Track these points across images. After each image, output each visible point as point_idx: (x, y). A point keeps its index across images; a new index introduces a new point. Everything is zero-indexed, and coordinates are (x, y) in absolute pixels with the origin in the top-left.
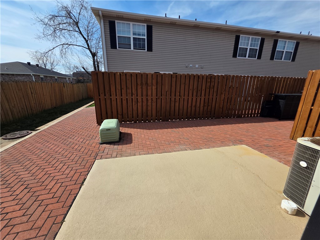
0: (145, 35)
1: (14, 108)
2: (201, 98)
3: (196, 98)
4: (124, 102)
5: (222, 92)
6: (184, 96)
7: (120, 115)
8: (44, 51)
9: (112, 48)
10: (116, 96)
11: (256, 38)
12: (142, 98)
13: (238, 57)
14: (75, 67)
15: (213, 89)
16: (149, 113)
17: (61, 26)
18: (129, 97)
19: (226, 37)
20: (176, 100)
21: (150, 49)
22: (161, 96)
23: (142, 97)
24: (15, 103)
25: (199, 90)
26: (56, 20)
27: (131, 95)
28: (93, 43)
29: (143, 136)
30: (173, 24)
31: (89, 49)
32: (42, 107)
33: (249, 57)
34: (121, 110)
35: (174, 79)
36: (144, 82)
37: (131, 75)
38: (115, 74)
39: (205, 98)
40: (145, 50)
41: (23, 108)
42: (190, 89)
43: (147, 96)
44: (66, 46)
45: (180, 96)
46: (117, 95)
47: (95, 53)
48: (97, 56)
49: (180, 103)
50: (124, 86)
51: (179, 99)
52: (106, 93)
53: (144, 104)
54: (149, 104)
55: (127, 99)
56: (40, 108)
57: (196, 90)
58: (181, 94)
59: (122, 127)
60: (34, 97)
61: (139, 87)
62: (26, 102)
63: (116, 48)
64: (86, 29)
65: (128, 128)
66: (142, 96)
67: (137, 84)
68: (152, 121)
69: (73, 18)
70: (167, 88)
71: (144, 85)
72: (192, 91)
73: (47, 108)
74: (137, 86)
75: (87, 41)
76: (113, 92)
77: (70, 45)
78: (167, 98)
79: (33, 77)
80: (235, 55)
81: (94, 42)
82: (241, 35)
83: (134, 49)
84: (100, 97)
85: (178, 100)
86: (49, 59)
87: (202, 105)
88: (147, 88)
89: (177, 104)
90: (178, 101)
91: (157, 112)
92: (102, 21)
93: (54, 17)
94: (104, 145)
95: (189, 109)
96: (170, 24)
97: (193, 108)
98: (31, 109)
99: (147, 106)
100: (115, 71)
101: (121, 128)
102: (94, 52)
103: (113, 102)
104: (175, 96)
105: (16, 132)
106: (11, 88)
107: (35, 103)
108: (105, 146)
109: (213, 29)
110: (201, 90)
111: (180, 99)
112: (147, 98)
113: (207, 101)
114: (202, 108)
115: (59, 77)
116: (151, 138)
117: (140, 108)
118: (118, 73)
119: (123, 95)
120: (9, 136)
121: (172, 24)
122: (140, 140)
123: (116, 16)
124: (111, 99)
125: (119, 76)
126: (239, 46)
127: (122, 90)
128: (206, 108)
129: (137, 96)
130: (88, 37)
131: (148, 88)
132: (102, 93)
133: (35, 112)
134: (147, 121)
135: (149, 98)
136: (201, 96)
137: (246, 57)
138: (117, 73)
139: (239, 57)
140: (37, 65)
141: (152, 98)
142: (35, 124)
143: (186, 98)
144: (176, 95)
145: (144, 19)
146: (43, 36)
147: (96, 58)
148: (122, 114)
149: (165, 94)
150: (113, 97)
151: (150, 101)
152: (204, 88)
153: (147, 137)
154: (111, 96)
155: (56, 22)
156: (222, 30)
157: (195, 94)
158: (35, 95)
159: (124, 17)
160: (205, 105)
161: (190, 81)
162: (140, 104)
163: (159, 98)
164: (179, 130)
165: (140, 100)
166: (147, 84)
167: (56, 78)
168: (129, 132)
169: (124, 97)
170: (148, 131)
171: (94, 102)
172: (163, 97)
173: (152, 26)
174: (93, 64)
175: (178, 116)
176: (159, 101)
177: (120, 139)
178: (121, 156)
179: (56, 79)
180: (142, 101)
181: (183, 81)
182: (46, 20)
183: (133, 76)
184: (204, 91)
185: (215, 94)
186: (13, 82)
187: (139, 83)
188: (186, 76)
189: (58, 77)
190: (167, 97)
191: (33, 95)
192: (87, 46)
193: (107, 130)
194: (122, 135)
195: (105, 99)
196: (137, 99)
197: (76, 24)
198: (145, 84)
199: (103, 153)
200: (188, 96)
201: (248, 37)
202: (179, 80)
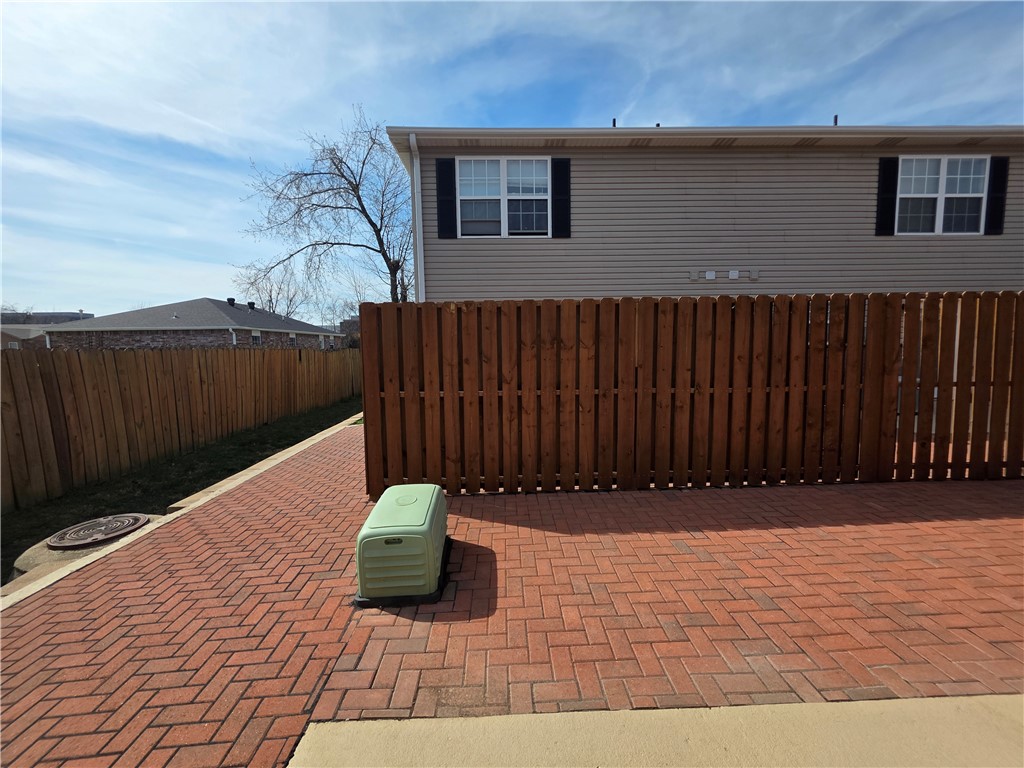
0: (545, 191)
1: (140, 428)
2: (787, 395)
3: (768, 395)
4: (471, 412)
5: (887, 365)
6: (712, 386)
7: (453, 461)
8: (266, 264)
9: (441, 236)
10: (442, 389)
11: (967, 163)
12: (539, 397)
13: (899, 231)
14: (346, 304)
15: (841, 354)
16: (567, 458)
17: (315, 200)
18: (490, 394)
19: (841, 167)
20: (678, 403)
21: (562, 229)
22: (616, 387)
23: (539, 392)
24: (147, 412)
25: (780, 361)
26: (303, 184)
27: (495, 382)
28: (394, 236)
29: (543, 567)
30: (641, 147)
31: (383, 252)
32: (225, 424)
33: (946, 228)
34: (459, 444)
35: (666, 320)
36: (546, 335)
37: (499, 309)
38: (440, 310)
39: (806, 393)
40: (546, 234)
41: (168, 427)
42: (739, 357)
43: (558, 388)
44: (321, 249)
45: (692, 386)
46: (446, 385)
47: (398, 262)
48: (403, 271)
49: (698, 416)
50: (470, 352)
51: (692, 396)
52: (406, 379)
53: (545, 420)
54: (567, 416)
55: (481, 398)
56: (219, 428)
57: (764, 359)
58: (697, 378)
59: (460, 512)
60: (205, 394)
61: (528, 353)
62: (180, 409)
63: (455, 237)
64: (377, 201)
65: (481, 518)
66: (539, 388)
67: (520, 342)
68: (577, 488)
69: (347, 173)
70: (637, 352)
71: (548, 346)
72: (747, 361)
73: (240, 425)
74: (519, 349)
75: (377, 232)
76: (430, 373)
77: (333, 244)
78: (640, 395)
79: (234, 335)
80: (884, 227)
81: (398, 231)
82: (901, 158)
83: (510, 234)
84: (383, 394)
85: (688, 401)
86: (286, 288)
87: (795, 422)
88: (558, 355)
89: (683, 419)
90: (687, 408)
91: (600, 450)
92: (417, 163)
93: (299, 177)
94: (374, 617)
95: (738, 439)
96: (630, 147)
97: (756, 437)
98: (193, 431)
99: (558, 424)
100: (443, 301)
101: (452, 519)
102: (397, 258)
103: (428, 412)
104: (673, 385)
105: (102, 519)
106: (143, 367)
107: (207, 412)
108: (375, 620)
109: (788, 147)
110: (784, 362)
111: (696, 397)
112: (558, 397)
113: (815, 403)
114: (794, 438)
115: (301, 335)
116: (584, 587)
117: (529, 435)
118: (453, 307)
119: (466, 384)
120: (71, 536)
121: (636, 147)
122: (531, 596)
123: (457, 144)
124: (422, 400)
125: (455, 316)
126: (899, 195)
127: (465, 366)
128: (813, 435)
129: (519, 388)
130: (382, 219)
131: (564, 355)
132: (391, 380)
133: (202, 440)
134: (558, 488)
135: (568, 395)
136: (787, 384)
137: (933, 230)
138: (447, 304)
139: (905, 231)
140: (251, 305)
141: (577, 397)
142: (190, 481)
143: (721, 392)
144: (679, 381)
145: (542, 144)
146: (267, 225)
147: (399, 275)
148: (462, 460)
149: (632, 379)
150: (431, 395)
151: (569, 408)
152: (797, 348)
153: (562, 577)
154: (422, 389)
155: (305, 190)
156: (823, 147)
157: (759, 375)
158: (212, 388)
159: (482, 144)
160: (810, 420)
161: (733, 323)
162: (529, 419)
163: (604, 395)
164: (706, 542)
165: (529, 402)
166: (557, 340)
167: (292, 336)
168: (484, 542)
169: (470, 393)
170: (565, 538)
171: (361, 415)
172: (621, 391)
173: (569, 160)
174: (391, 293)
175: (690, 468)
176: (606, 405)
177: (444, 579)
178: (438, 704)
179: (292, 339)
180: (539, 408)
181: (704, 324)
182: (280, 187)
183: (505, 315)
184: (802, 361)
185: (852, 376)
186: (152, 349)
187: (527, 337)
188: (715, 305)
189: (297, 334)
190: (640, 391)
191: (205, 387)
192: (376, 246)
193: (388, 542)
194: (454, 557)
195: (402, 400)
196: (520, 398)
197: (353, 190)
198: (552, 344)
199: (355, 669)
200: (731, 385)
201: (931, 160)
202: (689, 320)
